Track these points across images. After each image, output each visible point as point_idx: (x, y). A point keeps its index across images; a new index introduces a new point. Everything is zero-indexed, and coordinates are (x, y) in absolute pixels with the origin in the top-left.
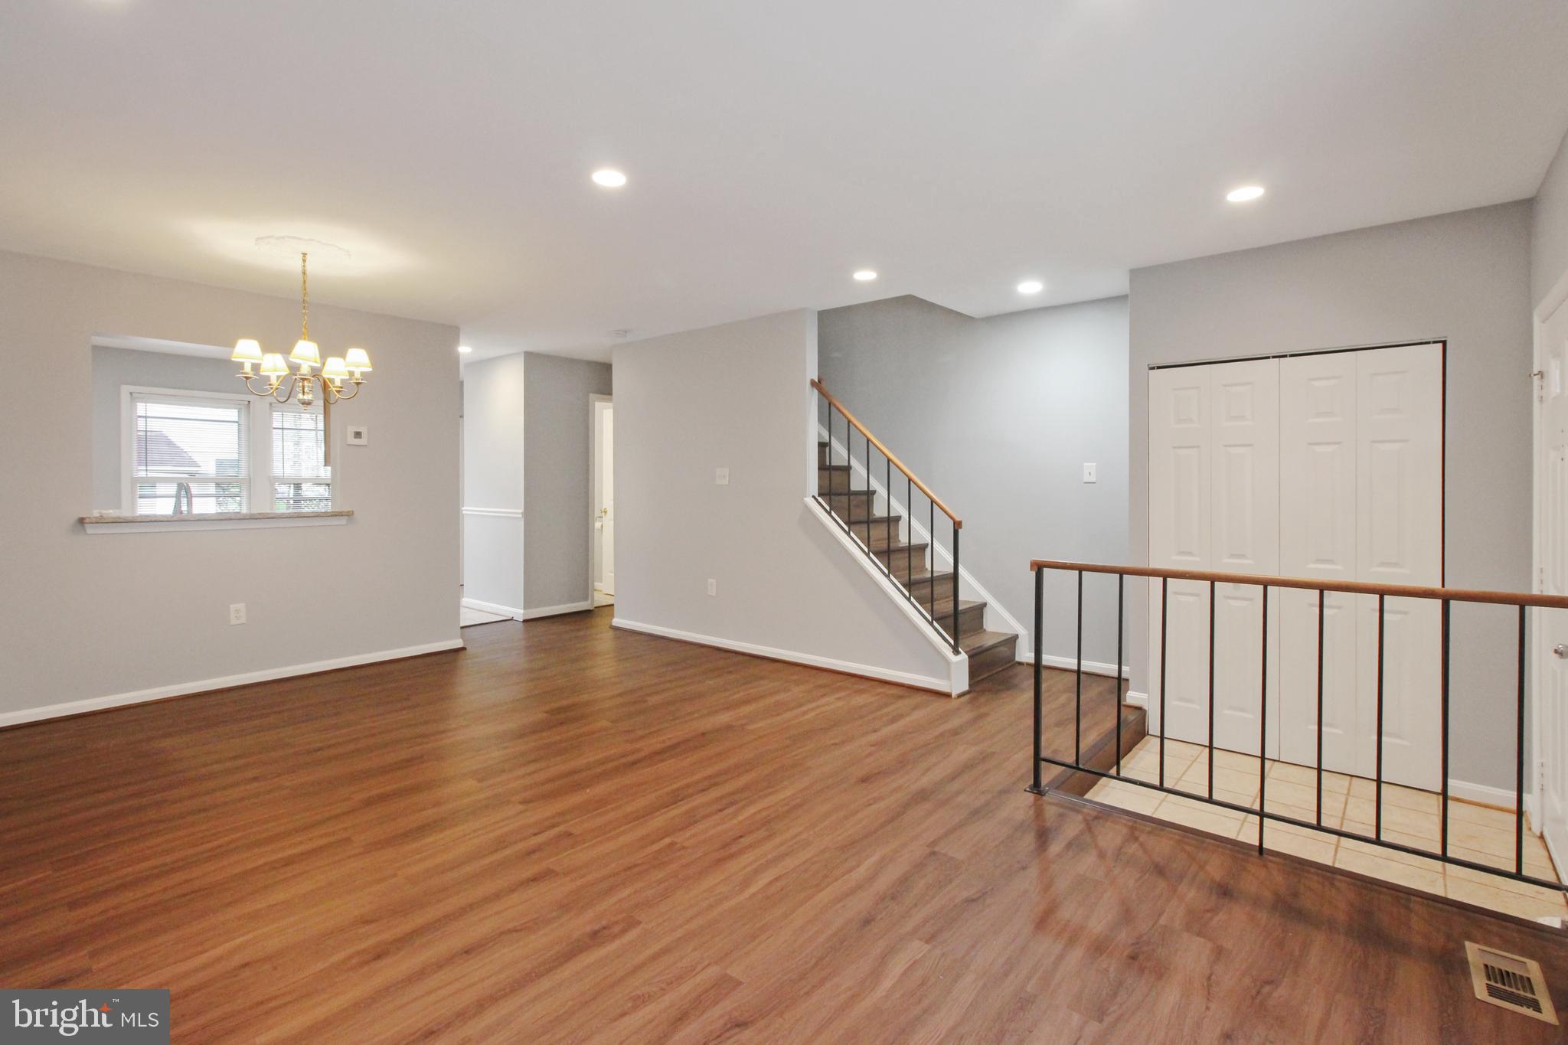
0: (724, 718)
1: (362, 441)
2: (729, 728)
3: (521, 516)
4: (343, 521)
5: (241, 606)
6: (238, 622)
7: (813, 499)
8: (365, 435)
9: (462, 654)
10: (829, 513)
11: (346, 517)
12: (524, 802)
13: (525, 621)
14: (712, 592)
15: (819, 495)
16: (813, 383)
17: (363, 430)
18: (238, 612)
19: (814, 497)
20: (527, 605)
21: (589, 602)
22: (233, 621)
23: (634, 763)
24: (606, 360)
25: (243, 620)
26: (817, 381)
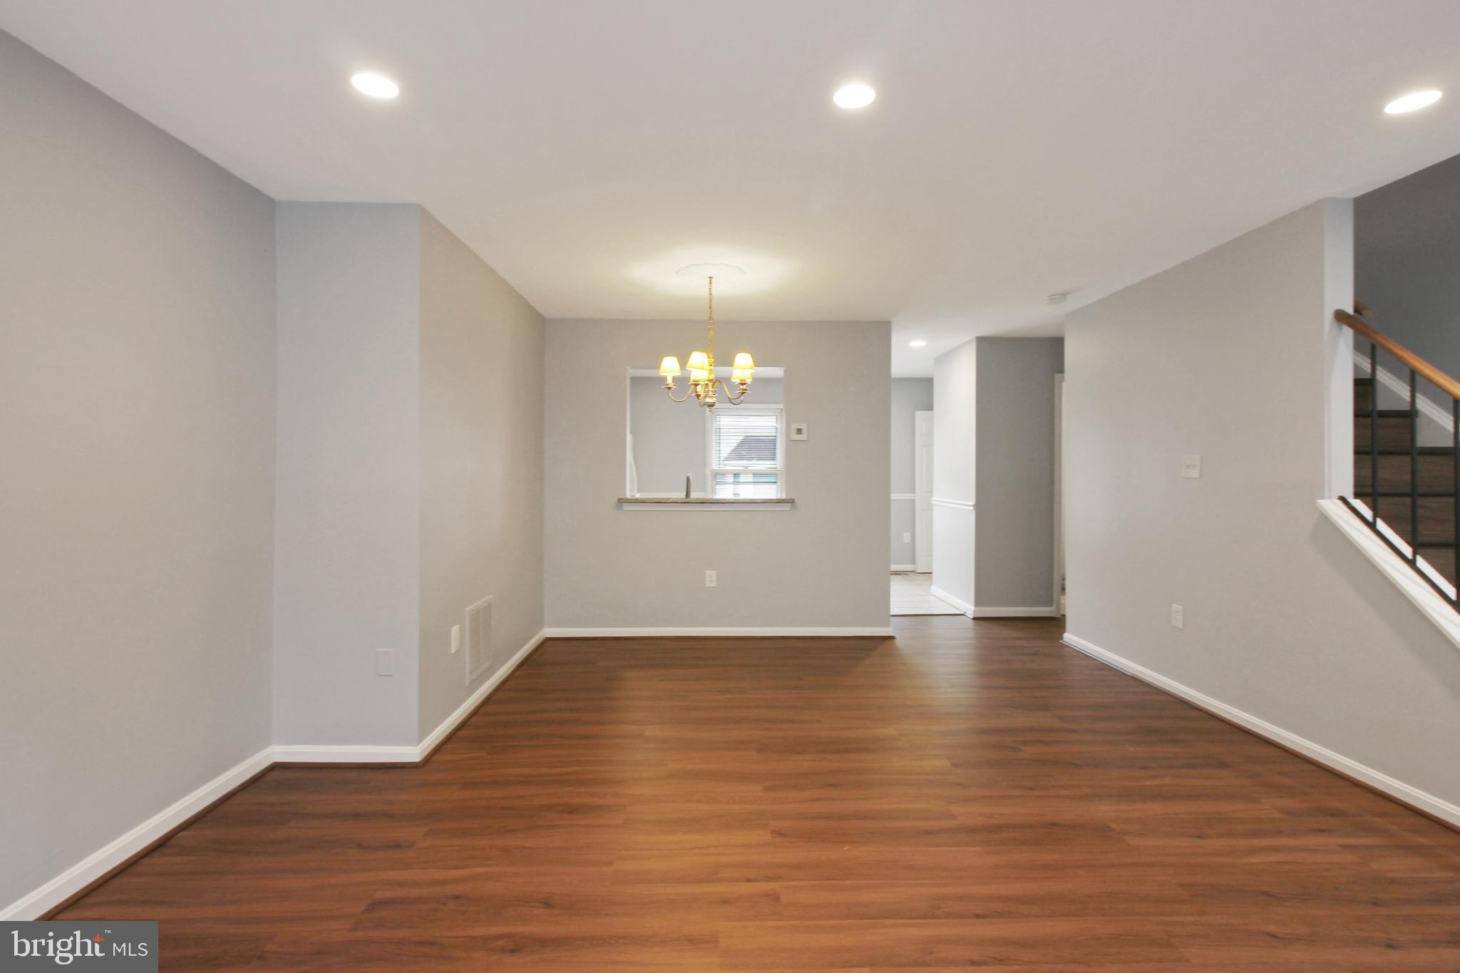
0: (1105, 811)
1: (803, 437)
2: (1101, 830)
3: (972, 508)
4: (787, 507)
5: (714, 572)
6: (711, 585)
7: (1340, 503)
8: (804, 431)
9: (887, 643)
10: (1372, 526)
11: (789, 504)
12: (779, 833)
13: (975, 619)
14: (1178, 621)
15: (1357, 495)
16: (1340, 317)
17: (804, 427)
18: (711, 578)
19: (1343, 499)
20: (978, 602)
21: (1054, 608)
22: (708, 585)
23: (930, 832)
24: (1057, 335)
25: (714, 585)
26: (1350, 310)
